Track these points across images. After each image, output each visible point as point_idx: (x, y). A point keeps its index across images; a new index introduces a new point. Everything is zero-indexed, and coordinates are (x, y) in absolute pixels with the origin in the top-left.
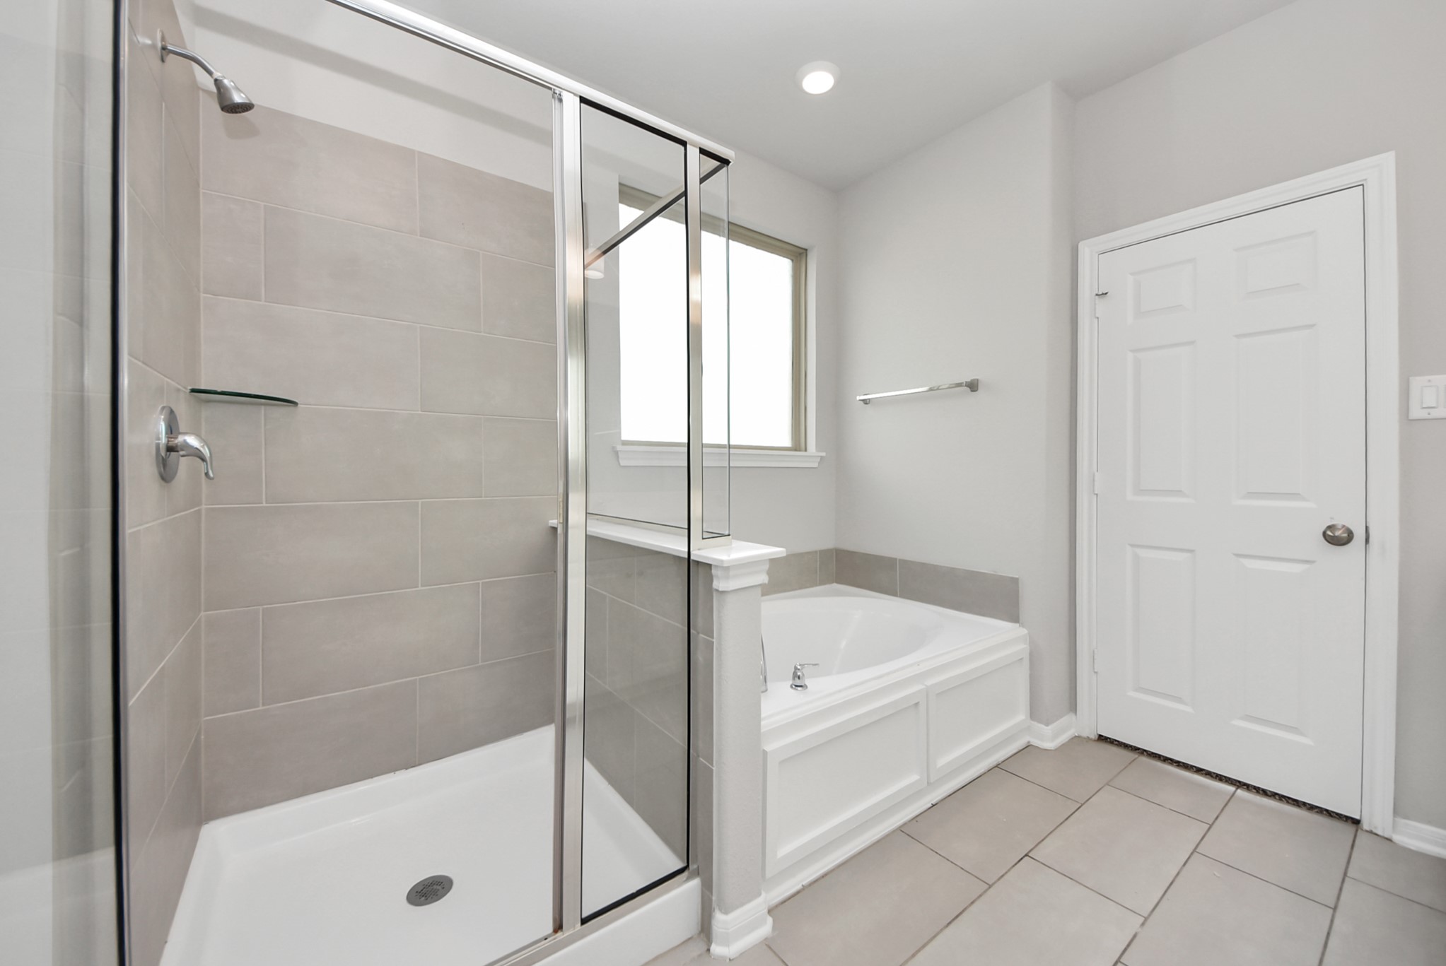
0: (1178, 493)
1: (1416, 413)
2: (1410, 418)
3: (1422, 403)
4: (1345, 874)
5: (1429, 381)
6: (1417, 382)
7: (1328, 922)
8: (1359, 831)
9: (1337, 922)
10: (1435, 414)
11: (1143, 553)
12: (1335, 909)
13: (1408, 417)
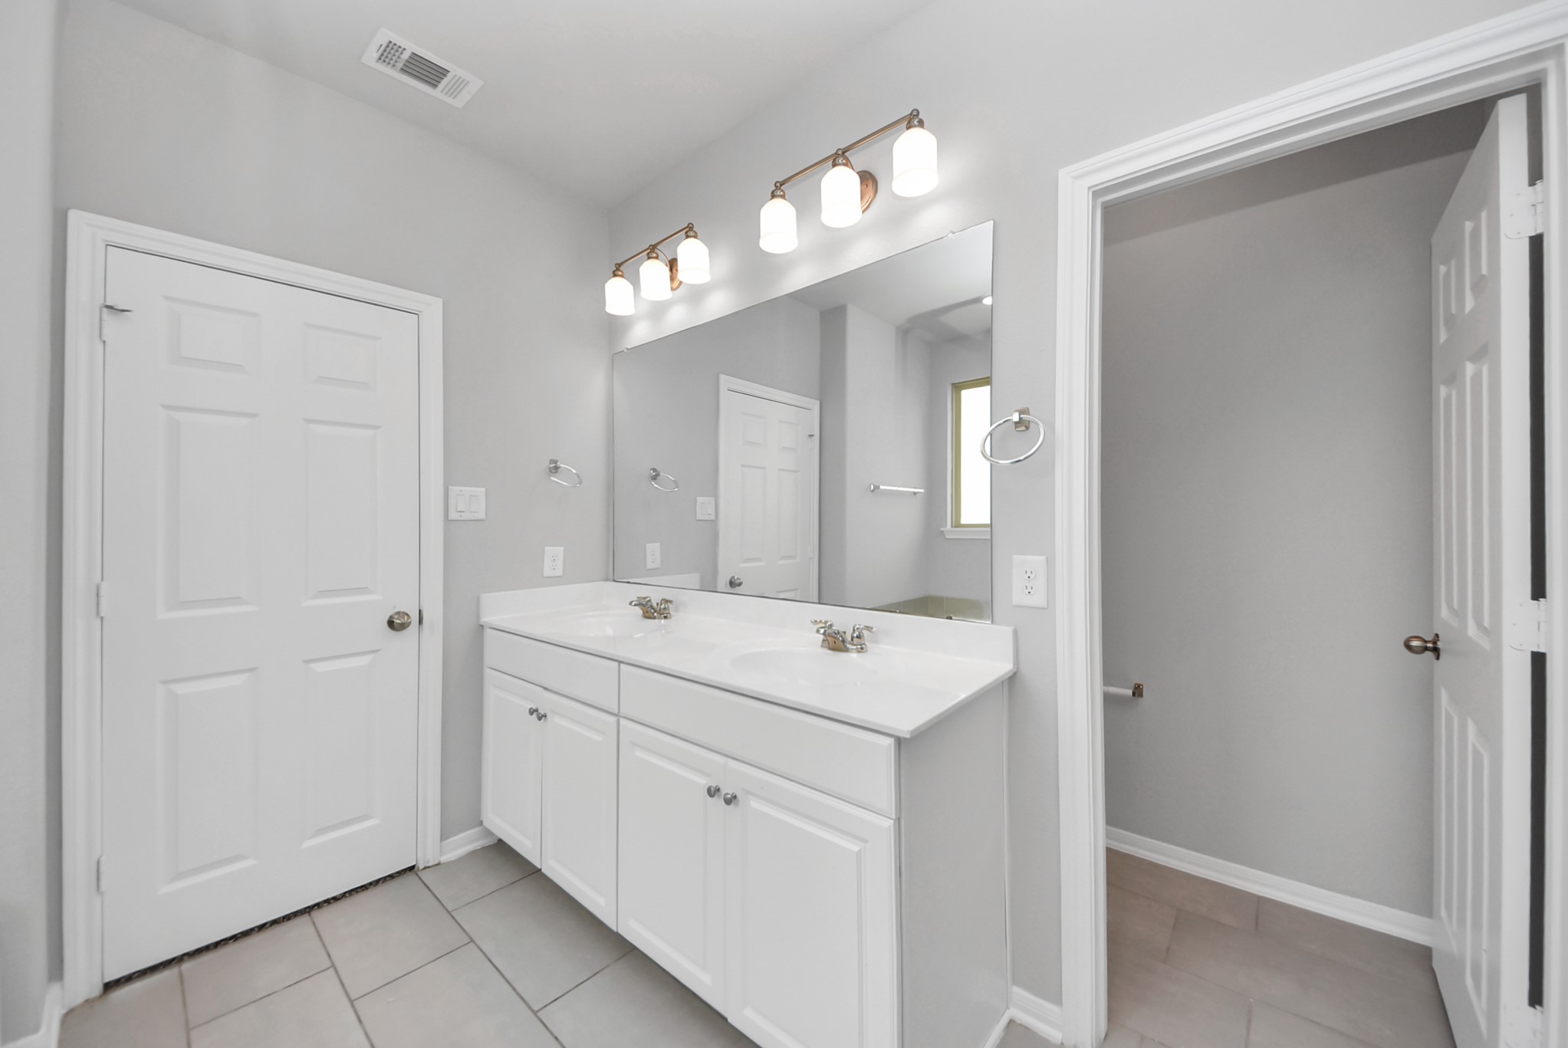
0: (236, 600)
1: (453, 515)
2: (450, 518)
3: (457, 508)
4: (449, 912)
5: (461, 491)
6: (454, 490)
7: (480, 953)
8: (419, 874)
9: (483, 948)
10: (465, 516)
11: (180, 689)
12: (472, 940)
13: (448, 518)
